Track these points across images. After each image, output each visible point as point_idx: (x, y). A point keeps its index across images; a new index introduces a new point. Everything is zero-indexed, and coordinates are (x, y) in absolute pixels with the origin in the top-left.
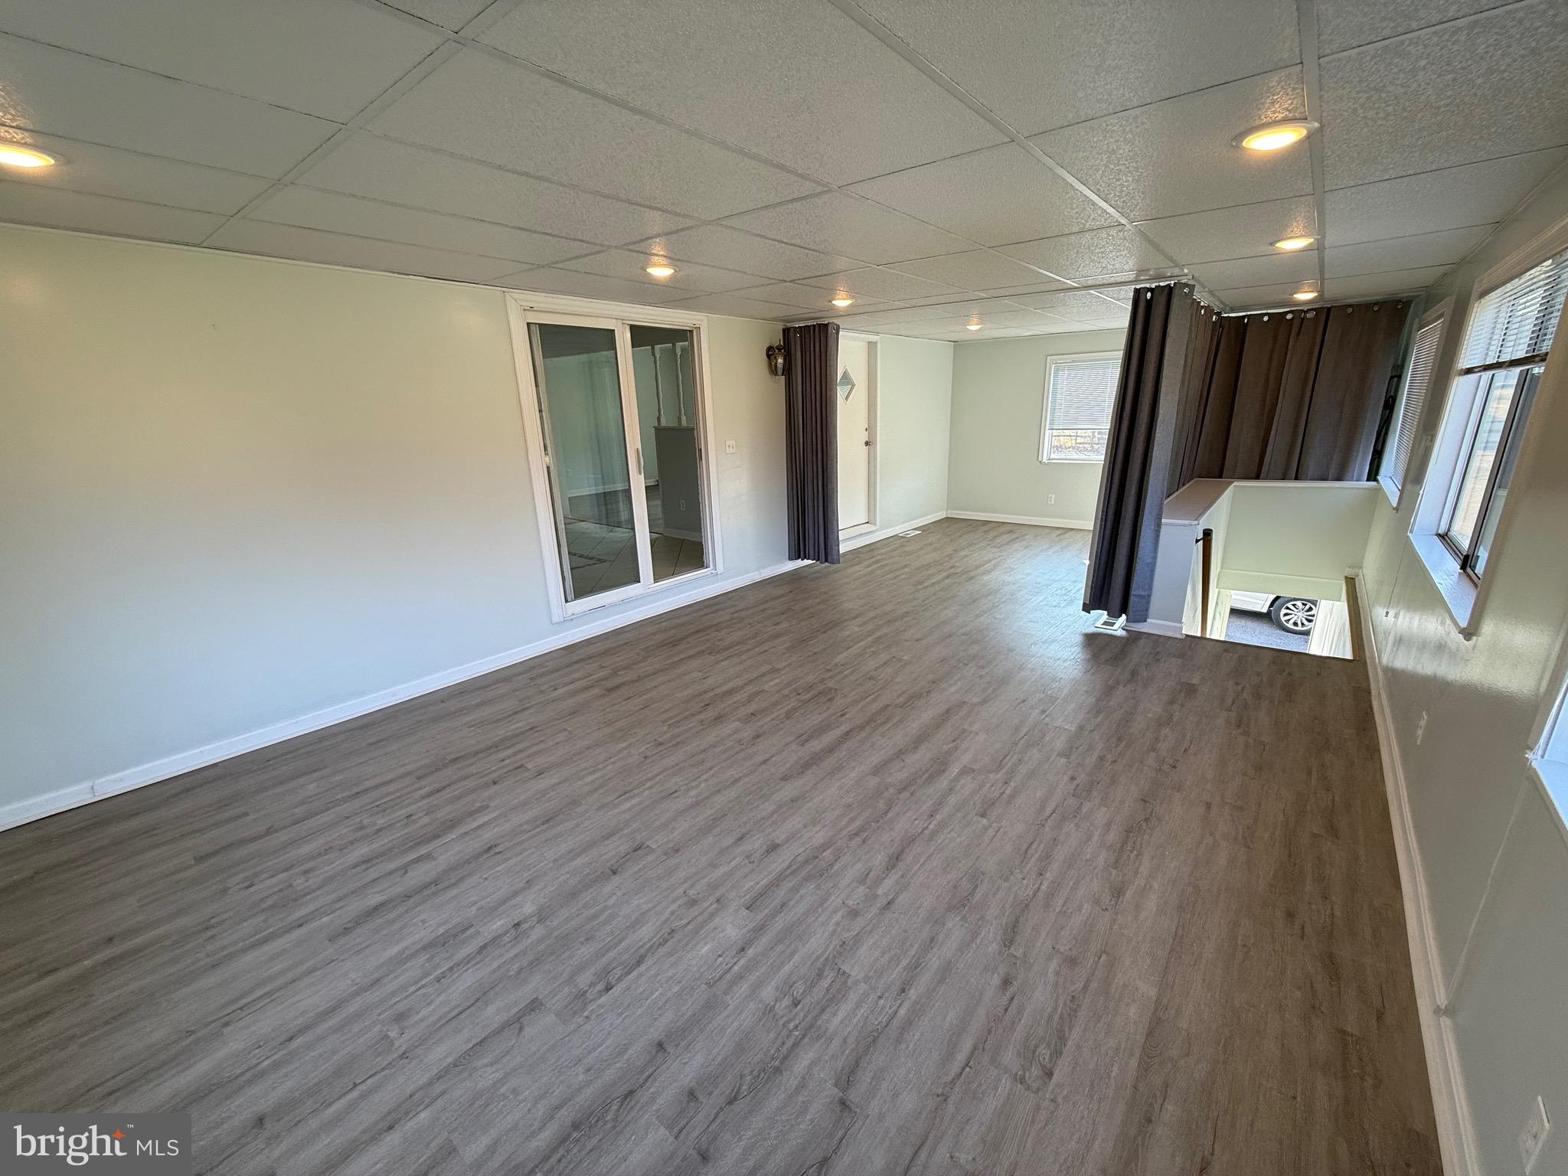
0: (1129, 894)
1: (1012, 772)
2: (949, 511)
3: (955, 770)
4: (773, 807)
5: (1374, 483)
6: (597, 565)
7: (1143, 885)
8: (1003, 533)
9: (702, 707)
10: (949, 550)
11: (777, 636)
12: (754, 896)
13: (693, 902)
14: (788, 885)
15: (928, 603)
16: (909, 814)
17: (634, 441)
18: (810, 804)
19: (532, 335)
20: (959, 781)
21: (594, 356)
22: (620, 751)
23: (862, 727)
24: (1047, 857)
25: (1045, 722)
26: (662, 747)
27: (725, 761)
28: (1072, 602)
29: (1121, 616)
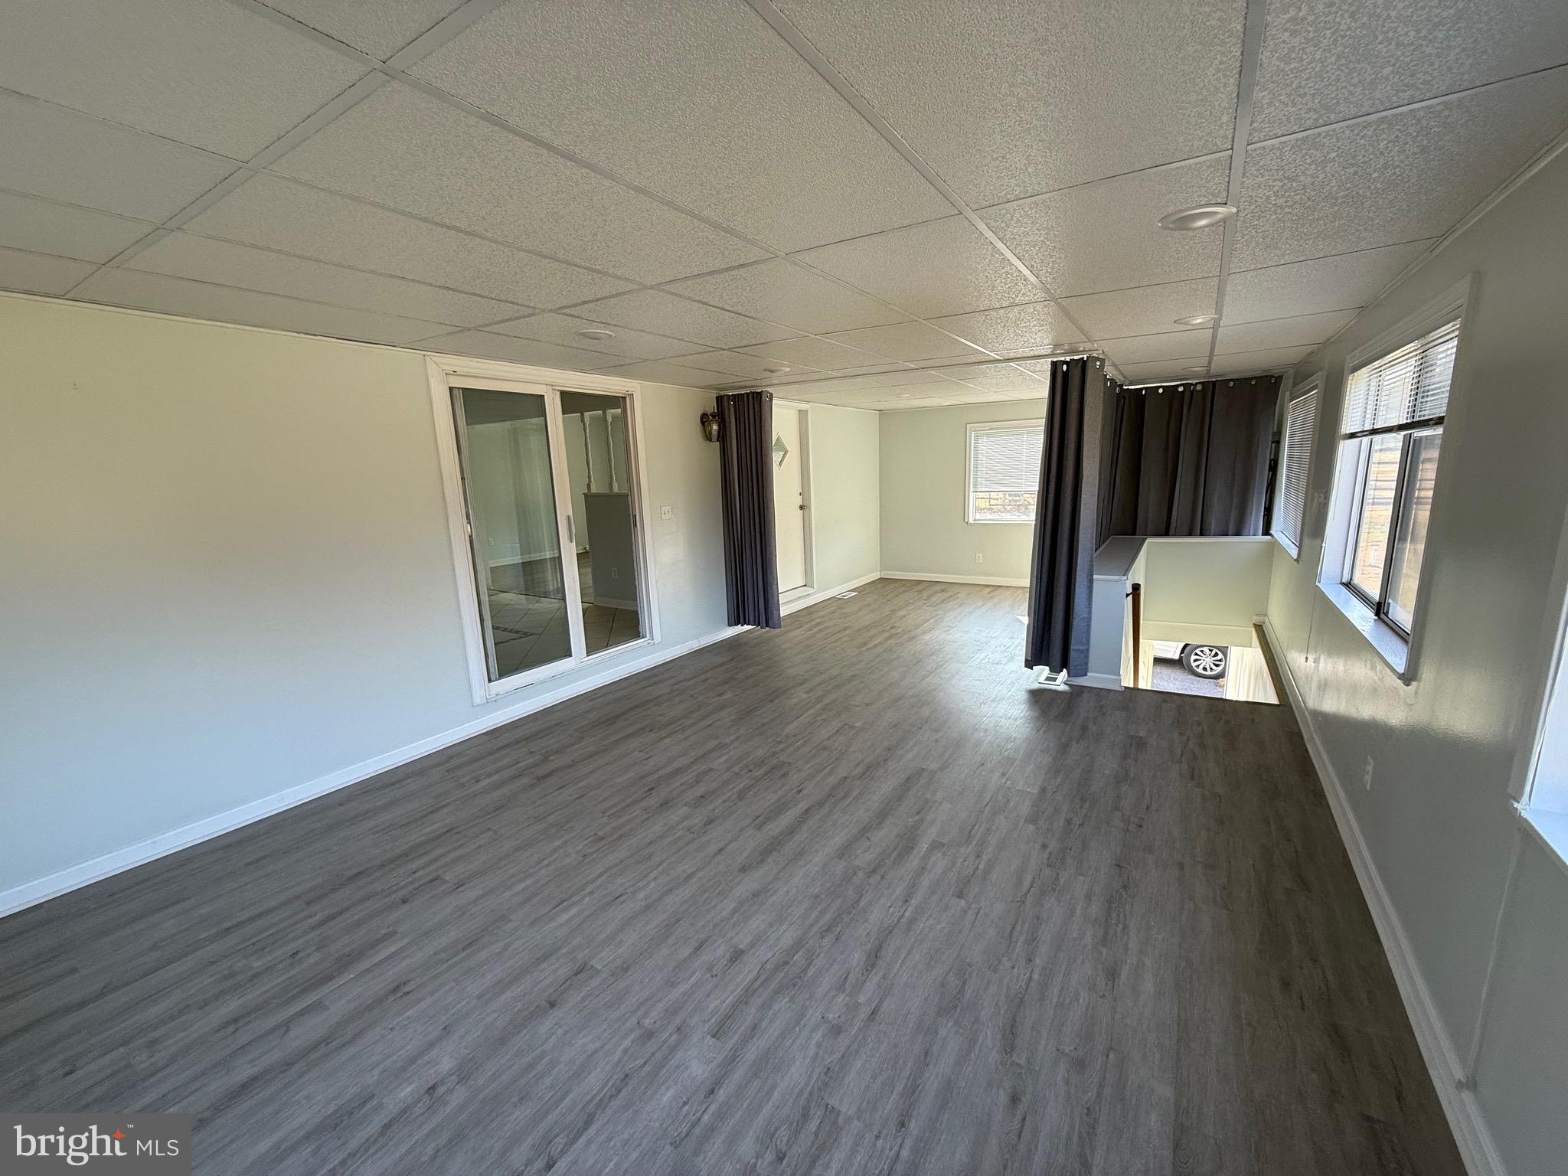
0: (1124, 974)
1: (982, 844)
2: (882, 572)
3: (924, 846)
4: (733, 905)
5: (1269, 537)
6: (523, 639)
7: (1135, 963)
8: (936, 592)
9: (646, 792)
10: (887, 610)
11: (722, 708)
12: (720, 1019)
13: (649, 1035)
14: (757, 1000)
15: (874, 666)
16: (882, 901)
17: (567, 506)
18: (774, 898)
19: (455, 401)
20: (929, 858)
21: (518, 423)
22: (555, 850)
23: (820, 804)
24: (1032, 940)
25: (1007, 786)
26: (604, 842)
27: (675, 853)
28: (1012, 659)
29: (1062, 671)
